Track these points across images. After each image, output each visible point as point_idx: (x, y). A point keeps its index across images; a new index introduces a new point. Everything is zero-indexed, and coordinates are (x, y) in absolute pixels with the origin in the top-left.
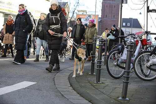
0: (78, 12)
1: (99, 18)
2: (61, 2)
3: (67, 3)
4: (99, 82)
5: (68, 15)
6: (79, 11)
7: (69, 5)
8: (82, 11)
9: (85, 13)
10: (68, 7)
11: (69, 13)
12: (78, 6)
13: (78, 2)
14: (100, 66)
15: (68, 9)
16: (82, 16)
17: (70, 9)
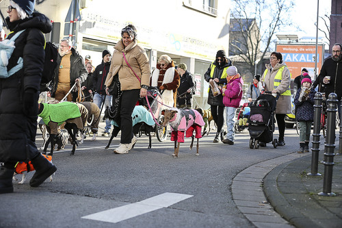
0: (278, 40)
1: (326, 51)
2: (241, 18)
3: (255, 19)
4: (330, 192)
5: (257, 47)
6: (280, 37)
7: (258, 25)
8: (287, 36)
9: (295, 42)
10: (256, 29)
11: (258, 42)
12: (277, 27)
13: (278, 19)
14: (331, 158)
15: (257, 34)
16: (287, 47)
17: (262, 33)
